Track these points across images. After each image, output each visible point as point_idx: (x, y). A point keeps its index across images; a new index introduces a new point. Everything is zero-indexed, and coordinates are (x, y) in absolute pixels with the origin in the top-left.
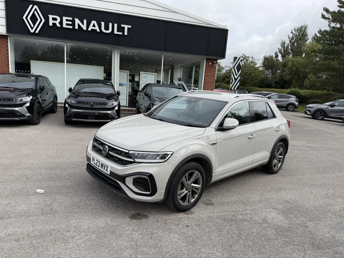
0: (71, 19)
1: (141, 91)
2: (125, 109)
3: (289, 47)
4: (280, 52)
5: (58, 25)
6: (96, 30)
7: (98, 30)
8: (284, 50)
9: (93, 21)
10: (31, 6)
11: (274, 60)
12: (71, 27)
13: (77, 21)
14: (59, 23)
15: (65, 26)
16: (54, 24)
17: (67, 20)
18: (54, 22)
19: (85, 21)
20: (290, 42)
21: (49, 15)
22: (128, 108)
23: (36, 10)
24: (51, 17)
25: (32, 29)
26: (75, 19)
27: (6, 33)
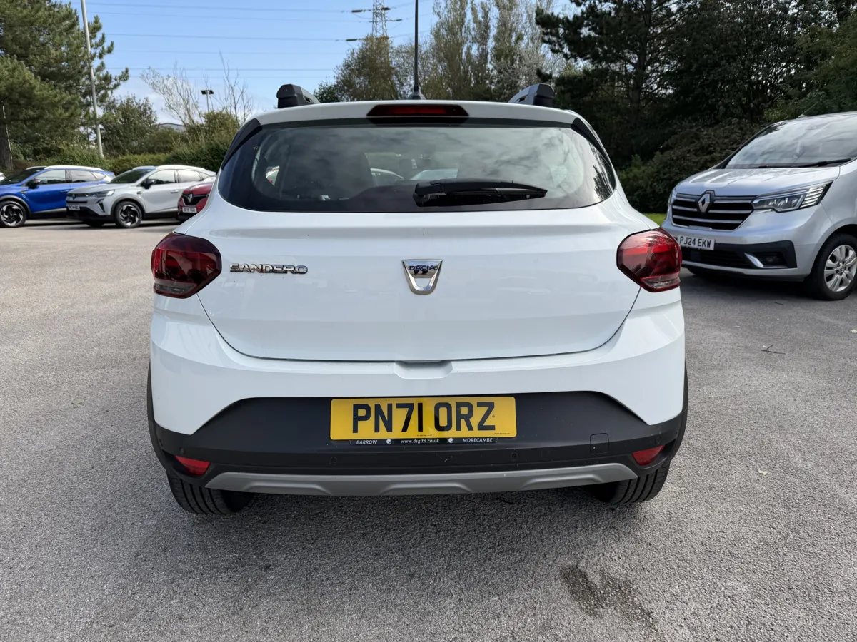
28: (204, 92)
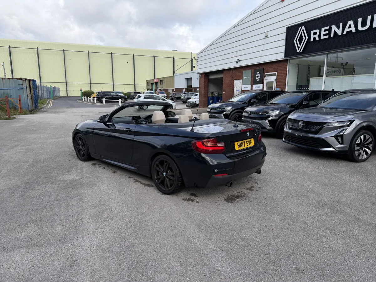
0: (328, 28)
5: (317, 39)
6: (352, 31)
7: (354, 30)
9: (349, 22)
10: (300, 28)
12: (327, 37)
13: (334, 28)
14: (318, 36)
15: (322, 37)
16: (314, 39)
17: (325, 31)
18: (315, 36)
19: (341, 25)
21: (311, 32)
23: (303, 29)
24: (312, 32)
25: (299, 49)
26: (332, 26)
27: (284, 57)
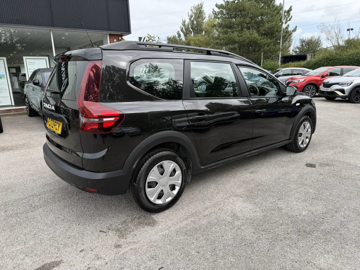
1: (29, 82)
2: (11, 110)
3: (190, 26)
4: (182, 30)
8: (185, 29)
11: (178, 40)
20: (190, 19)
22: (15, 107)
28: (348, 30)
